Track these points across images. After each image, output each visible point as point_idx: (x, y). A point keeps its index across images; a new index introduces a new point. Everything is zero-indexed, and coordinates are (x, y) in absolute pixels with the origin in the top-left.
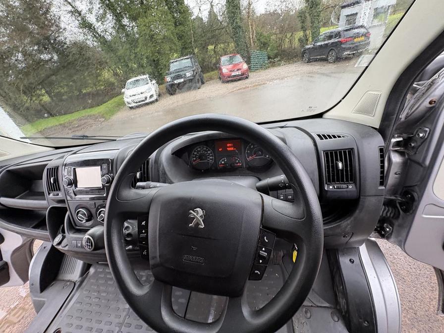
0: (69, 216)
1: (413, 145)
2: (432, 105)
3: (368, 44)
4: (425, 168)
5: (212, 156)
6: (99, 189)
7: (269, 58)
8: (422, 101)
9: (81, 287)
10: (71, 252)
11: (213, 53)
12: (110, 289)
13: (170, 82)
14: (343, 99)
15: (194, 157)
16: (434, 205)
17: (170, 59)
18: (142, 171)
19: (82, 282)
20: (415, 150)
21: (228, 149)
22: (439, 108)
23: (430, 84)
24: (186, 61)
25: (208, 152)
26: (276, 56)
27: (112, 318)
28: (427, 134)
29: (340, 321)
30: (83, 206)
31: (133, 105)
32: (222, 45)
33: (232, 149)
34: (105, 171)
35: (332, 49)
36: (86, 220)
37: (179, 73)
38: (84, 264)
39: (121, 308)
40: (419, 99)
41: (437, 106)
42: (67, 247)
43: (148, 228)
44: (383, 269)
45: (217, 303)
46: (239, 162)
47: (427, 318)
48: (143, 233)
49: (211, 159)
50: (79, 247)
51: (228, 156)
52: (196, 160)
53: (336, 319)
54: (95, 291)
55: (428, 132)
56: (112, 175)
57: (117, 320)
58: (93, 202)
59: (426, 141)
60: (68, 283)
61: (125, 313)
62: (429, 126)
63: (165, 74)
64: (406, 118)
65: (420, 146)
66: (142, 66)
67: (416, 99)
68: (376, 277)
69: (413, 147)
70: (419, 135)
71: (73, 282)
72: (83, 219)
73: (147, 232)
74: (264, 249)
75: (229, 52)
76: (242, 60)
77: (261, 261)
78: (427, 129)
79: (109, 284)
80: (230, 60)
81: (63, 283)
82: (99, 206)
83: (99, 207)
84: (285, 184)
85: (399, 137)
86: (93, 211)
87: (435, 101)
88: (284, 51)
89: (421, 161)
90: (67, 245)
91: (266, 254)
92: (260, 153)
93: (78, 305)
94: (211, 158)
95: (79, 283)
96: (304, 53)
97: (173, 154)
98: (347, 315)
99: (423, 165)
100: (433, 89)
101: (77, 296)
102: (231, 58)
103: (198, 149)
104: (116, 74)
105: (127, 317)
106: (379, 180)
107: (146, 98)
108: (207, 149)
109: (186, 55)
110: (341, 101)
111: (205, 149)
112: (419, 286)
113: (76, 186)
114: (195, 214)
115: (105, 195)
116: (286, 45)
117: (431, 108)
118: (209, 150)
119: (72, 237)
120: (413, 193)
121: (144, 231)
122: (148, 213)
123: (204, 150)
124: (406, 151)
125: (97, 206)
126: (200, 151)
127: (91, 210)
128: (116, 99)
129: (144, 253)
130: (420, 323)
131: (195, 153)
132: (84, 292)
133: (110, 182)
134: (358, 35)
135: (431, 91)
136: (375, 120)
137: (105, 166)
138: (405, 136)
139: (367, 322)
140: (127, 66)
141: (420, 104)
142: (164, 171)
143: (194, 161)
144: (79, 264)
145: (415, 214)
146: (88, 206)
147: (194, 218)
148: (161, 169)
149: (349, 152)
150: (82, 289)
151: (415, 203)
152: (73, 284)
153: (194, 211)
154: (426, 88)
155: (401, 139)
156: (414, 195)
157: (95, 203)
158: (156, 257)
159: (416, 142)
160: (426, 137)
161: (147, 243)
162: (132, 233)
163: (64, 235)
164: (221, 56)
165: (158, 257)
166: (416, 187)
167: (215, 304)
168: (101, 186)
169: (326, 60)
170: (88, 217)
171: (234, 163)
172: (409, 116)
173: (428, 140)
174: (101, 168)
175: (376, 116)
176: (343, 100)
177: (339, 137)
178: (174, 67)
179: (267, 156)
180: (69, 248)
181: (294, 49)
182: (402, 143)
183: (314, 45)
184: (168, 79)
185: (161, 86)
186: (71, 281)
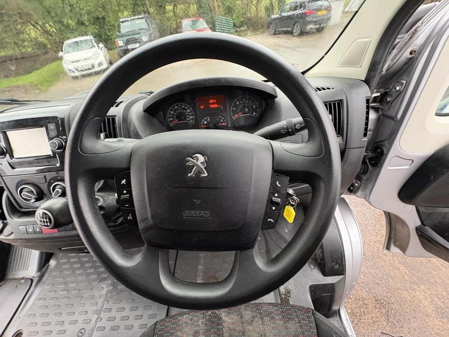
0: (8, 197)
1: (388, 99)
2: (412, 55)
3: (329, 19)
4: (396, 121)
5: (192, 115)
6: (48, 157)
7: (234, 25)
8: (404, 50)
9: (41, 282)
10: (20, 241)
11: (172, 14)
12: (80, 278)
13: (122, 46)
14: (326, 54)
15: (170, 118)
16: (398, 157)
17: (120, 18)
18: (108, 133)
19: (41, 278)
20: (389, 104)
21: (211, 106)
22: (417, 58)
23: (413, 33)
24: (140, 21)
25: (188, 111)
26: (242, 24)
27: (88, 307)
28: (403, 87)
29: (316, 268)
30: (28, 182)
31: (77, 74)
32: (182, 6)
33: (216, 106)
34: (53, 133)
35: (297, 22)
36: (35, 198)
37: (134, 36)
38: (42, 254)
39: (96, 295)
40: (401, 50)
41: (416, 57)
42: (13, 235)
43: (131, 187)
44: (350, 220)
45: (203, 272)
46: (224, 122)
47: (372, 257)
48: (125, 194)
49: (192, 119)
50: (31, 233)
51: (210, 115)
52: (173, 120)
53: (312, 267)
54: (60, 284)
55: (404, 84)
56: (64, 137)
57: (95, 308)
58: (42, 175)
59: (401, 94)
60: (23, 281)
61: (103, 299)
62: (406, 78)
63: (114, 36)
64: (387, 71)
65: (395, 99)
66: (83, 24)
67: (399, 49)
68: (345, 226)
69: (389, 102)
70: (395, 88)
71: (30, 279)
72: (31, 197)
73: (130, 192)
74: (276, 195)
75: (191, 15)
76: (206, 26)
77: (274, 208)
78: (404, 82)
79: (78, 274)
80: (193, 24)
81: (15, 282)
82: (51, 179)
83: (52, 181)
84: (288, 130)
85: (377, 92)
86: (44, 187)
87: (415, 51)
88: (250, 20)
89: (394, 115)
90: (12, 233)
91: (280, 199)
92: (247, 110)
93: (41, 302)
94: (191, 117)
95: (37, 279)
96: (270, 24)
97: (145, 111)
98: (322, 262)
99: (395, 119)
100: (416, 37)
101: (37, 292)
102: (194, 23)
103: (176, 108)
104: (46, 32)
105: (106, 302)
106: (363, 132)
107: (93, 66)
108: (186, 106)
109: (139, 14)
110: (323, 57)
111: (183, 107)
112: (367, 233)
113: (12, 156)
114: (195, 161)
115: (58, 165)
116: (252, 13)
117: (410, 59)
118: (189, 109)
119: (18, 222)
120: (383, 147)
121: (125, 192)
122: (129, 169)
123: (182, 109)
124: (381, 107)
125: (48, 180)
126: (177, 109)
127: (41, 186)
128: (52, 66)
129: (129, 218)
130: (367, 261)
131: (172, 112)
132: (46, 287)
133: (62, 147)
134: (319, 9)
135: (413, 40)
136: (361, 72)
137: (52, 126)
138: (382, 90)
139: (339, 265)
140: (61, 22)
141: (402, 55)
142: (137, 131)
143: (171, 122)
144: (34, 256)
145: (382, 167)
146: (36, 181)
147: (193, 166)
148: (132, 129)
149: (339, 104)
150: (43, 283)
151: (383, 157)
152: (30, 282)
153: (192, 158)
154: (409, 37)
155: (379, 94)
156: (384, 149)
157: (45, 177)
158: (147, 219)
159: (392, 96)
160: (402, 90)
161: (132, 205)
162: (104, 206)
163: (5, 221)
164: (182, 19)
165: (150, 218)
166: (386, 142)
167: (202, 273)
168: (51, 153)
169: (291, 33)
170: (38, 195)
171: (218, 123)
172: (390, 68)
173: (404, 92)
174: (47, 129)
175: (362, 66)
176: (326, 56)
177: (328, 89)
178: (125, 28)
179: (254, 114)
180: (15, 235)
181: (261, 18)
182: (379, 99)
183: (280, 15)
184: (120, 43)
185: (111, 52)
186: (26, 278)
